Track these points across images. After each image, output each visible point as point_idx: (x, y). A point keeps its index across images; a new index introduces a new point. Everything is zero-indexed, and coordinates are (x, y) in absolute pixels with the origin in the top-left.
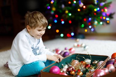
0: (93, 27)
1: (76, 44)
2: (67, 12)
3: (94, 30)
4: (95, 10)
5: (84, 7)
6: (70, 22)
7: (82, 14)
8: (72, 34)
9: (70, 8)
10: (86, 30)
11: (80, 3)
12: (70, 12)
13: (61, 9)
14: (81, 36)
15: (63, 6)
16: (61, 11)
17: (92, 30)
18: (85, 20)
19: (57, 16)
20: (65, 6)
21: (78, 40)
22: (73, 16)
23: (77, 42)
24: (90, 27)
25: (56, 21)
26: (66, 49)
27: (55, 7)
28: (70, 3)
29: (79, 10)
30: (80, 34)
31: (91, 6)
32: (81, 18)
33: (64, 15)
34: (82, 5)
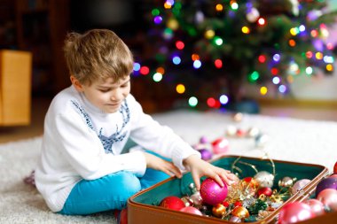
0: (284, 81)
1: (232, 129)
2: (210, 34)
3: (288, 91)
4: (294, 31)
5: (262, 21)
6: (218, 63)
7: (254, 41)
8: (224, 99)
9: (220, 24)
10: (264, 90)
11: (250, 11)
12: (218, 33)
13: (194, 24)
14: (248, 106)
15: (200, 17)
16: (192, 32)
17: (282, 89)
18: (262, 59)
19: (180, 45)
20: (207, 15)
21: (239, 116)
22: (228, 48)
24: (276, 80)
25: (177, 60)
26: (202, 141)
27: (178, 19)
28: (219, 7)
29: (245, 30)
30: (245, 99)
31: (281, 20)
32: (249, 53)
33: (200, 44)
34: (254, 14)
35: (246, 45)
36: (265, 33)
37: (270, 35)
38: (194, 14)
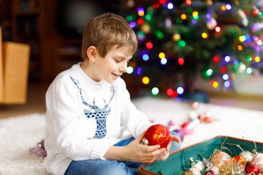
2: (177, 37)
4: (242, 39)
5: (218, 29)
7: (211, 45)
8: (180, 90)
9: (185, 29)
10: (216, 84)
11: (210, 21)
12: (183, 37)
13: (163, 30)
14: (199, 96)
15: (168, 23)
16: (160, 35)
17: (227, 84)
19: (149, 45)
20: (174, 23)
22: (190, 49)
23: (192, 109)
24: (226, 77)
25: (146, 57)
26: (171, 123)
28: (184, 17)
29: (204, 35)
31: (233, 29)
32: (206, 54)
33: (168, 45)
34: (212, 24)
35: (205, 47)
36: (219, 39)
37: (224, 40)
38: (164, 20)
